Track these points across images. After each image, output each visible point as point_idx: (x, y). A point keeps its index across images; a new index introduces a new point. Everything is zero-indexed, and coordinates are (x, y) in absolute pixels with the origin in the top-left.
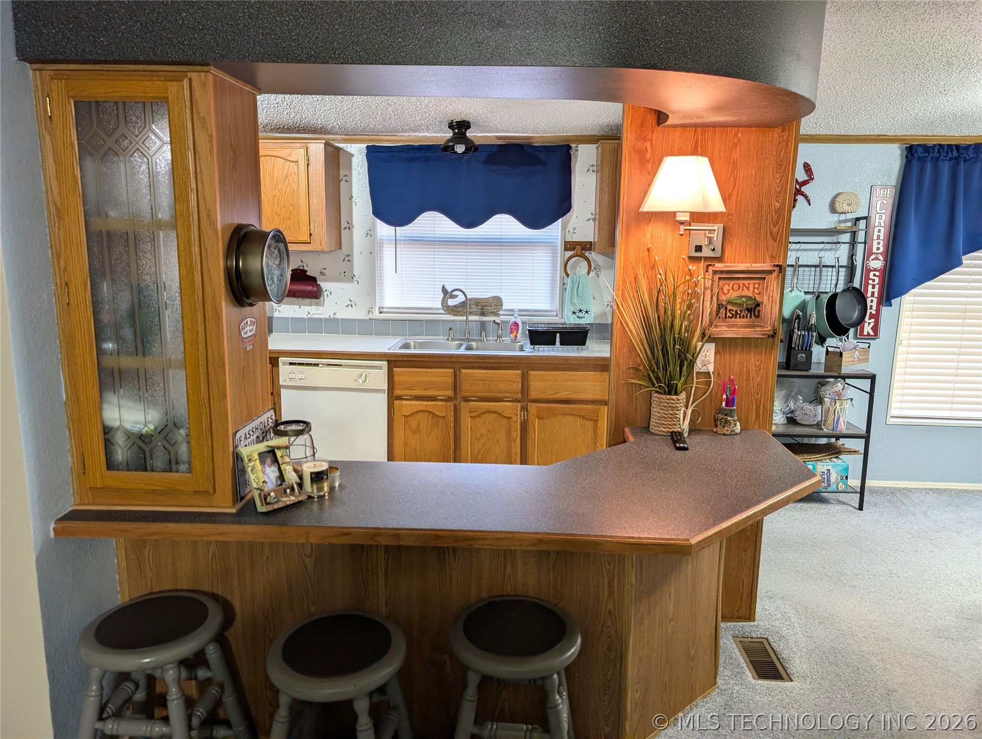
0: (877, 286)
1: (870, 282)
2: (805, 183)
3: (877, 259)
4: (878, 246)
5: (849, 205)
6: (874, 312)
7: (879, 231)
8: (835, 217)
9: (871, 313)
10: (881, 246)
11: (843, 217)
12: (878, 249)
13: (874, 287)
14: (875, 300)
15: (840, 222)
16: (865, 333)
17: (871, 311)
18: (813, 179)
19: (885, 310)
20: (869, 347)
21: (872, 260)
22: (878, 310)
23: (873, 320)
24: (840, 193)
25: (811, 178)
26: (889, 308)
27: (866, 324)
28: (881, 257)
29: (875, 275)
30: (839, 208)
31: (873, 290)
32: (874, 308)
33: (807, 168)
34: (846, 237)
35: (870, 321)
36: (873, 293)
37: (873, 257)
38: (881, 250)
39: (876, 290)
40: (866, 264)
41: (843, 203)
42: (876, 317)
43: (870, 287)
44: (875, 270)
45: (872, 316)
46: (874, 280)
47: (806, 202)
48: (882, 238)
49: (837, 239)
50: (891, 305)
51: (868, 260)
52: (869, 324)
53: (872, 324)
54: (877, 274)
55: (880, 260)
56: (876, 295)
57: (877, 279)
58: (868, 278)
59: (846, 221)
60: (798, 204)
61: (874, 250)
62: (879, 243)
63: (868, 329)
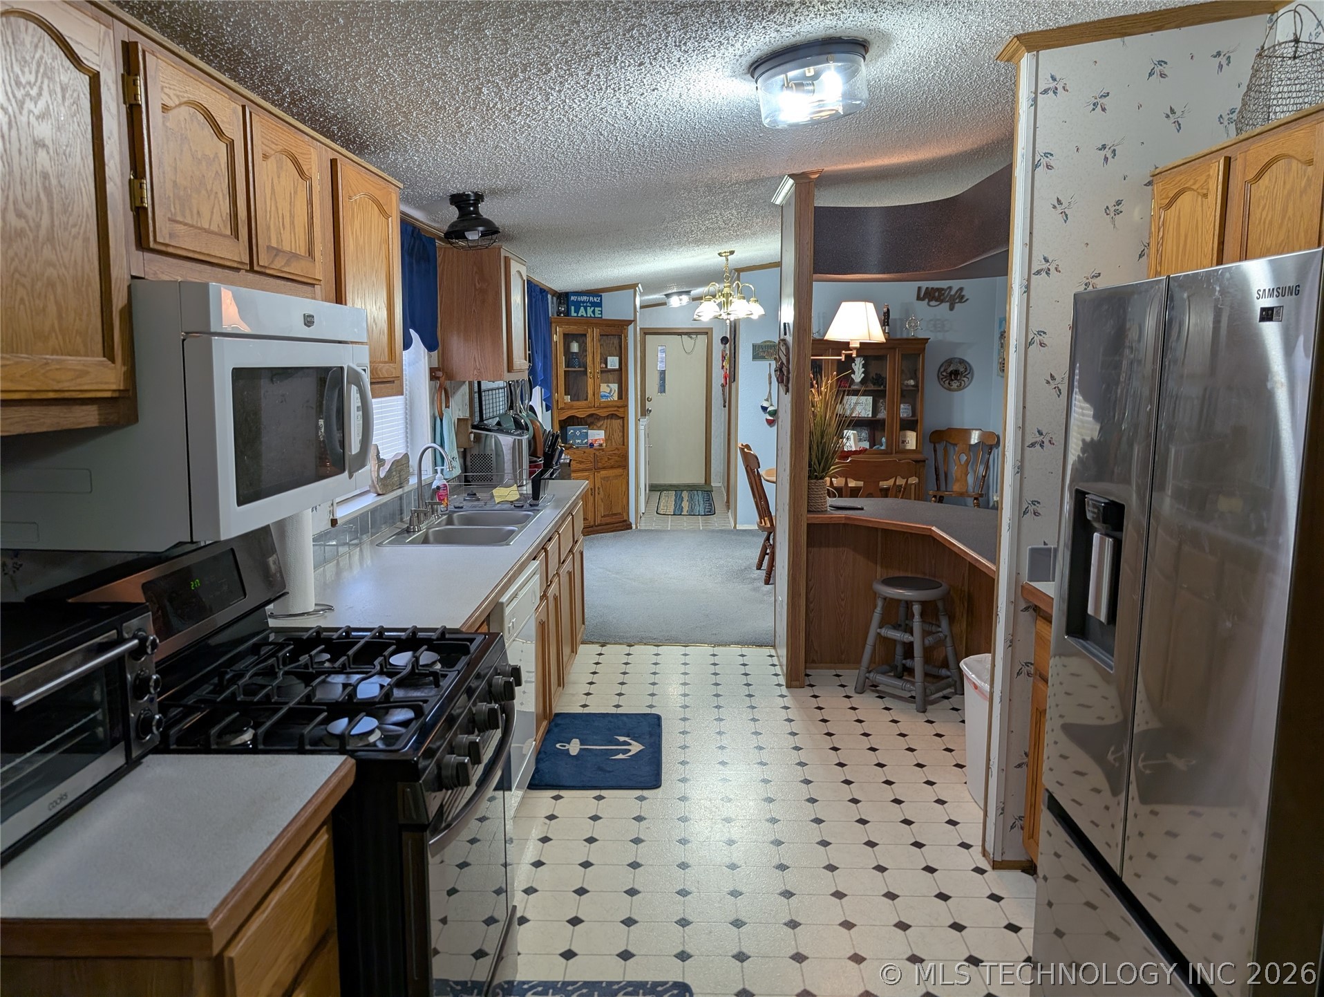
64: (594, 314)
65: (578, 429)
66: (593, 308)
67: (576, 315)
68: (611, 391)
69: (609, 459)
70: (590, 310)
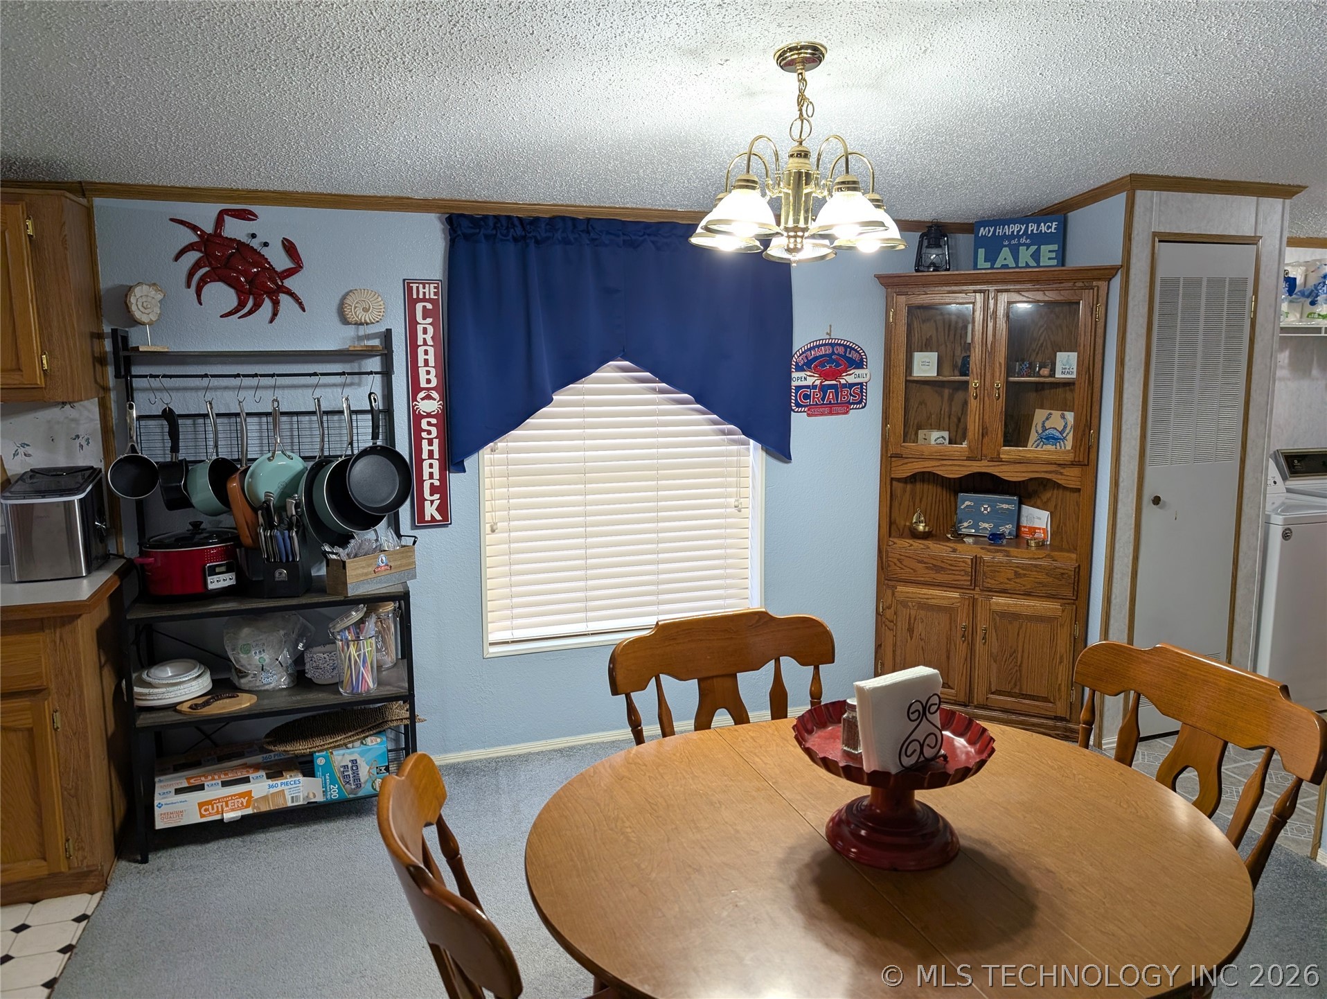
0: (436, 442)
1: (424, 435)
2: (290, 273)
3: (428, 397)
4: (428, 377)
5: (366, 310)
6: (437, 483)
7: (426, 352)
8: (350, 331)
9: (432, 484)
10: (432, 376)
11: (362, 331)
12: (429, 381)
13: (430, 443)
14: (436, 464)
15: (360, 338)
16: (428, 518)
17: (432, 481)
18: (302, 267)
19: (454, 478)
20: (414, 543)
21: (422, 399)
22: (443, 479)
23: (437, 496)
24: (351, 291)
25: (298, 266)
26: (461, 475)
27: (427, 504)
28: (435, 395)
29: (429, 424)
30: (351, 316)
31: (431, 448)
32: (436, 476)
33: (290, 248)
34: (374, 364)
35: (432, 498)
36: (431, 453)
37: (422, 394)
38: (434, 383)
39: (435, 447)
40: (413, 407)
41: (355, 307)
42: (442, 490)
43: (425, 443)
44: (429, 415)
45: (433, 490)
46: (429, 432)
47: (297, 306)
48: (432, 363)
49: (360, 367)
50: (464, 471)
51: (415, 399)
52: (432, 502)
53: (437, 503)
54: (434, 421)
55: (435, 400)
56: (436, 455)
57: (434, 430)
58: (418, 430)
59: (368, 337)
60: (282, 308)
61: (423, 384)
62: (428, 373)
63: (430, 510)
64: (1038, 261)
65: (988, 502)
66: (1033, 248)
67: (988, 265)
68: (1065, 427)
69: (1017, 575)
70: (1025, 255)
